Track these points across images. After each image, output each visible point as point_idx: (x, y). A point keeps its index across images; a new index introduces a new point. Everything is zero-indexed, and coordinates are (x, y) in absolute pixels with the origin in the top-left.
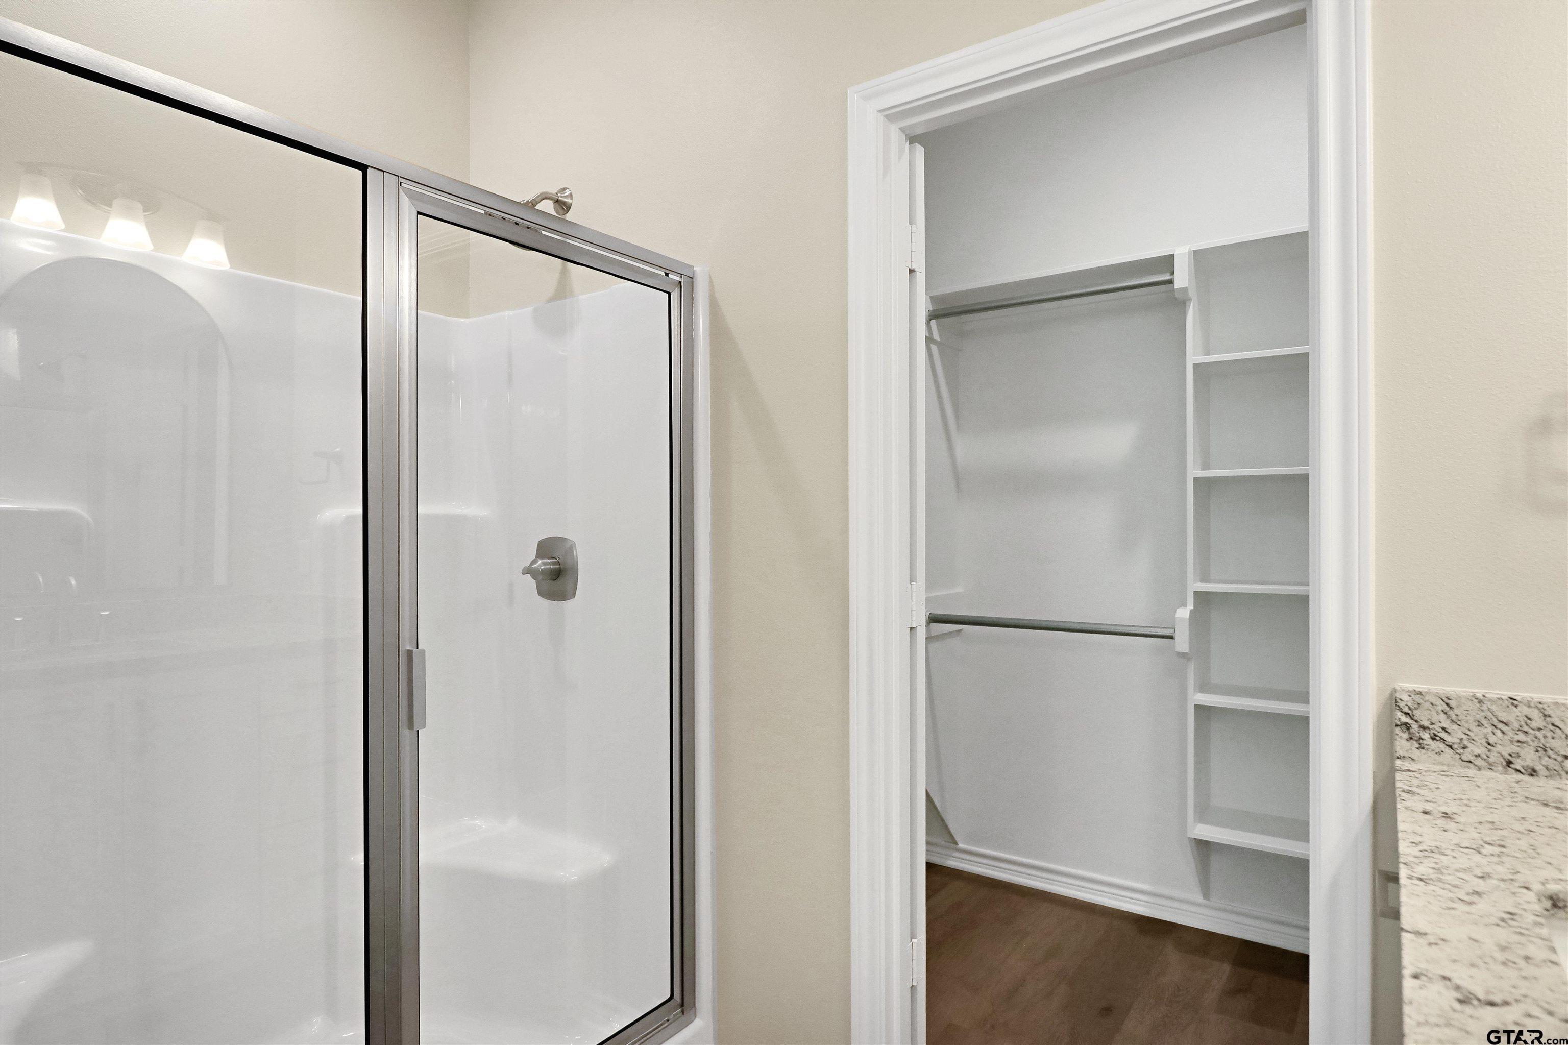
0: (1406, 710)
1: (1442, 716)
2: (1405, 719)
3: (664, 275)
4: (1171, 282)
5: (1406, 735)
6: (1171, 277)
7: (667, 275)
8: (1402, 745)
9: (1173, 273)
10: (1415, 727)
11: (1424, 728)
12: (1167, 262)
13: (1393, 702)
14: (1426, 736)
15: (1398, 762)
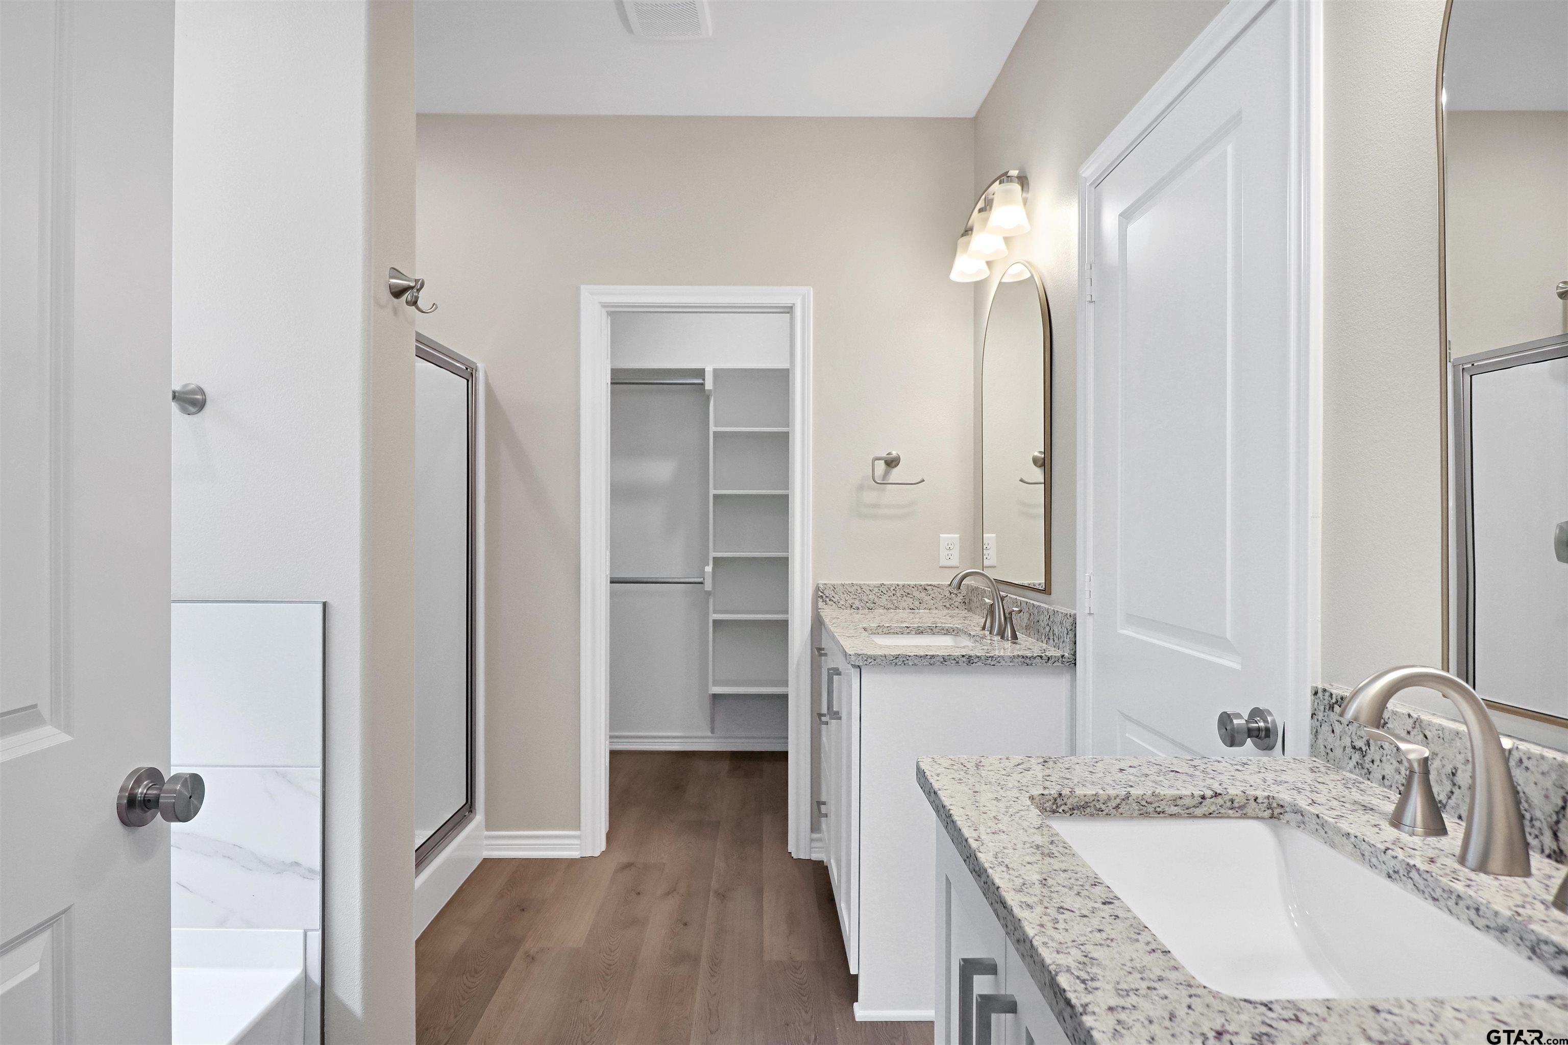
0: (822, 591)
1: (833, 592)
2: (821, 594)
3: (465, 368)
4: (703, 384)
5: (821, 600)
6: (702, 382)
7: (467, 369)
8: (821, 604)
9: (704, 380)
10: (824, 597)
11: (827, 597)
12: (701, 373)
13: (818, 589)
14: (828, 600)
15: (819, 610)
